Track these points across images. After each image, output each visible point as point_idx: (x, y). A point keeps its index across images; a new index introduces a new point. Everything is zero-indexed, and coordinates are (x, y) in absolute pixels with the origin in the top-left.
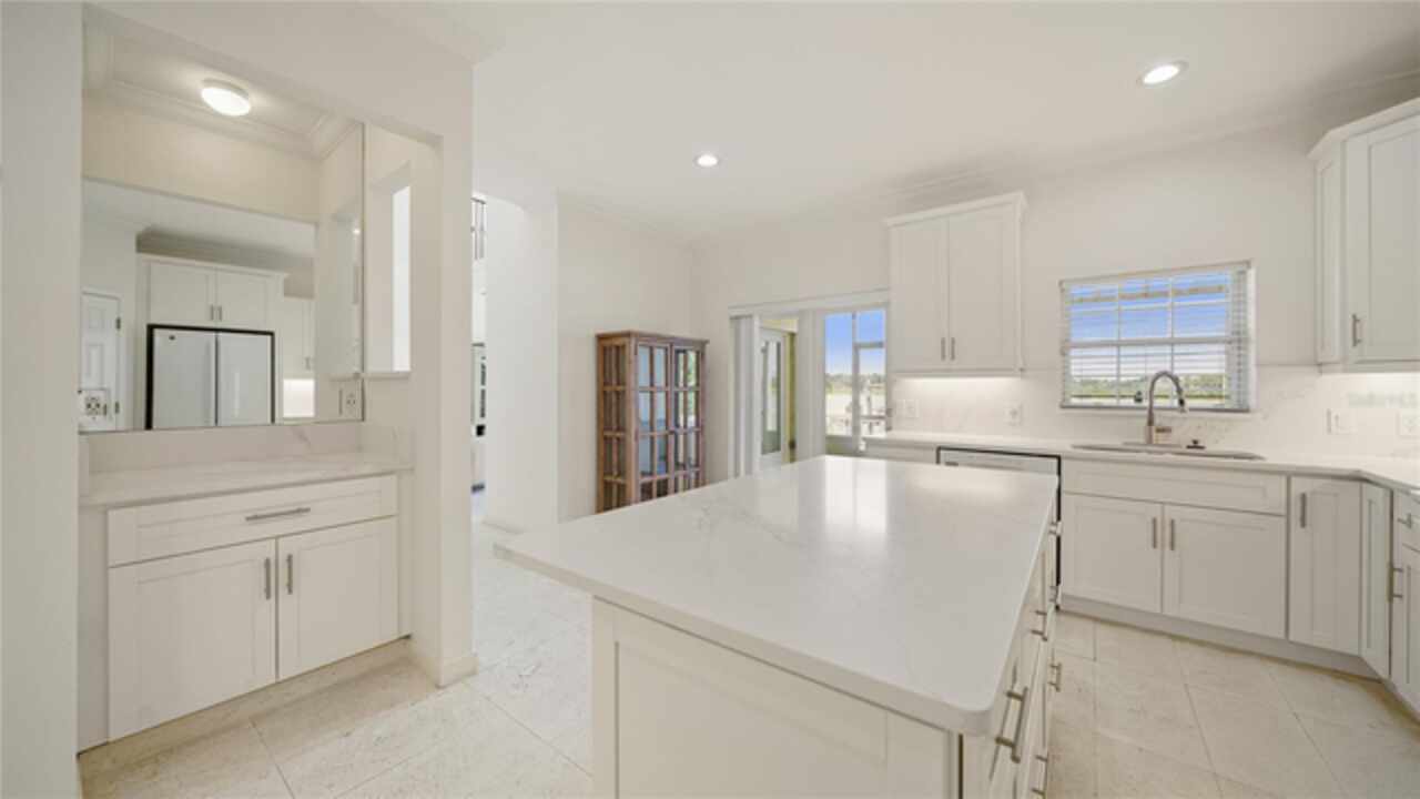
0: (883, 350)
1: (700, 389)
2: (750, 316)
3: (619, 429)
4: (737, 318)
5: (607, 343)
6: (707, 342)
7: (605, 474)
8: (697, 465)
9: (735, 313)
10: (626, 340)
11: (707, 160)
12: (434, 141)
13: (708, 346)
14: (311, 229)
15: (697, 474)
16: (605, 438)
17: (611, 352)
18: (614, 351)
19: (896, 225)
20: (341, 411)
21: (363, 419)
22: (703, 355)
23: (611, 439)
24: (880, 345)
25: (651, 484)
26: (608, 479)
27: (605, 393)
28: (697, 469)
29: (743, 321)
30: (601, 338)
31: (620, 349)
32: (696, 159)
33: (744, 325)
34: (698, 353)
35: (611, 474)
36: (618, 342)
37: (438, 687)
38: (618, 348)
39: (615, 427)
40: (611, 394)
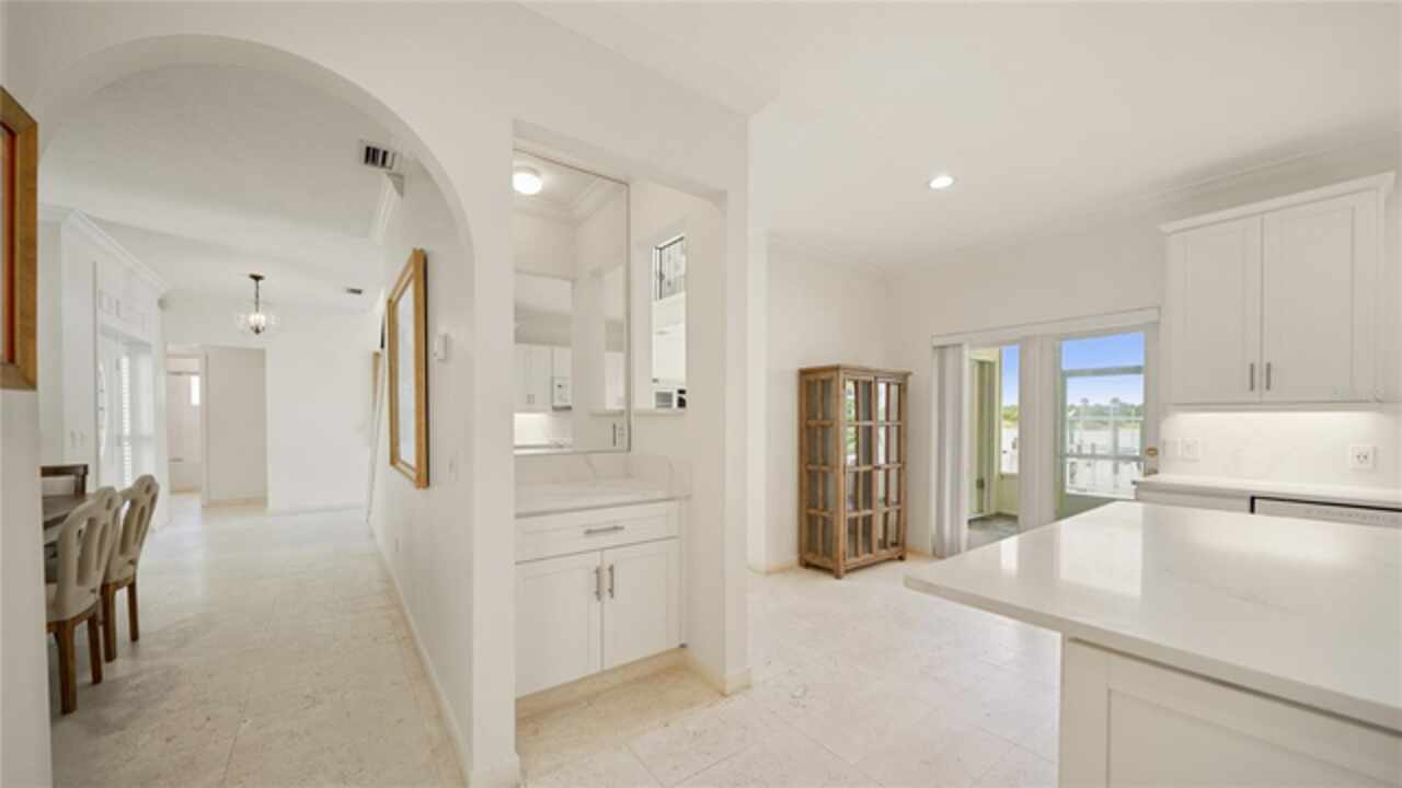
0: (1142, 376)
1: (901, 424)
2: (960, 345)
3: (825, 464)
4: (943, 347)
5: (811, 378)
6: (910, 373)
7: (809, 507)
8: (898, 502)
9: (940, 342)
10: (835, 374)
11: (942, 182)
12: (718, 197)
13: (910, 378)
14: (568, 285)
15: (899, 512)
16: (809, 472)
17: (815, 387)
18: (819, 386)
19: (1175, 232)
20: (615, 442)
21: (629, 449)
22: (905, 389)
23: (816, 472)
24: (1137, 370)
25: (856, 519)
26: (812, 511)
27: (808, 427)
28: (898, 507)
29: (950, 350)
30: (803, 373)
31: (826, 384)
32: (928, 183)
33: (950, 356)
34: (899, 385)
35: (816, 507)
36: (824, 376)
37: (723, 695)
38: (823, 381)
39: (820, 461)
40: (816, 428)
